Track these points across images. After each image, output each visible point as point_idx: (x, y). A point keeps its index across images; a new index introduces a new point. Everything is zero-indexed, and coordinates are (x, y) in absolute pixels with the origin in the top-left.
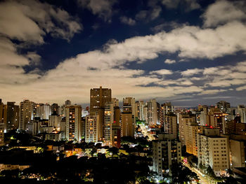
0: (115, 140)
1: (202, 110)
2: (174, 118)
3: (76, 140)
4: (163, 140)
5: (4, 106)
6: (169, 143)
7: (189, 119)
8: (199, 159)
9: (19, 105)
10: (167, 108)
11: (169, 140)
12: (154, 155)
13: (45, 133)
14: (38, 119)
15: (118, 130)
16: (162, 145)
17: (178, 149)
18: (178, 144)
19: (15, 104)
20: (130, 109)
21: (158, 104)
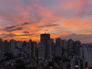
0: (52, 58)
2: (81, 48)
3: (34, 58)
4: (76, 59)
5: (3, 42)
6: (79, 61)
7: (89, 49)
9: (9, 41)
10: (77, 43)
11: (79, 59)
12: (71, 66)
13: (20, 54)
14: (17, 48)
15: (54, 54)
16: (75, 61)
17: (83, 63)
18: (84, 61)
19: (8, 41)
20: (59, 43)
21: (73, 41)
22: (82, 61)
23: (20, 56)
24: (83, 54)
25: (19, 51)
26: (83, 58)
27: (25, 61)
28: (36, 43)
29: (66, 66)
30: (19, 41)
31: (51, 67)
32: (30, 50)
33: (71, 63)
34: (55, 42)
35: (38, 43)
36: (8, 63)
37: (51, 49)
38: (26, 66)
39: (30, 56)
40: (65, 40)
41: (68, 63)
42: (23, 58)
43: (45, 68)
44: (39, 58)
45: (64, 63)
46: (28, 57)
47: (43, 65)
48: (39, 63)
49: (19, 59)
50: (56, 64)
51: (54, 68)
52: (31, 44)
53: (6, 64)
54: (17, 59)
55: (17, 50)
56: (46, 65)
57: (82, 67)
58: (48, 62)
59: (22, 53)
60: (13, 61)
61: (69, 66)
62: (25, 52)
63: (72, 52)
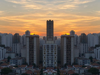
23: (9, 61)
25: (7, 53)
27: (18, 71)
28: (37, 37)
30: (7, 34)
32: (28, 50)
39: (28, 61)
42: (14, 65)
44: (44, 65)
49: (6, 67)
52: (28, 39)
54: (4, 67)
55: (3, 50)
59: (13, 56)
62: (17, 55)
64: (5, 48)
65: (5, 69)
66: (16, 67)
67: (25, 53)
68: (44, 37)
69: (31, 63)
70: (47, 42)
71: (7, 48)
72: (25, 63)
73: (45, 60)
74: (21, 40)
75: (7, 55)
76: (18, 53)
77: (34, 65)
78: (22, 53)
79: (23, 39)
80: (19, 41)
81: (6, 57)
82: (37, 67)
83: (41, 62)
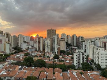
1: (97, 39)
2: (84, 43)
4: (78, 52)
5: (12, 36)
6: (81, 54)
7: (90, 43)
8: (94, 61)
9: (18, 36)
10: (81, 38)
11: (81, 52)
12: (74, 58)
13: (28, 48)
14: (25, 42)
15: (59, 48)
16: (78, 54)
17: (85, 56)
18: (85, 54)
19: (16, 36)
20: (64, 38)
21: (77, 37)
22: (84, 54)
23: (28, 49)
24: (85, 48)
25: (27, 45)
26: (85, 51)
27: (33, 54)
28: (42, 38)
29: (69, 58)
31: (56, 59)
32: (38, 44)
33: (74, 55)
34: (60, 37)
35: (44, 38)
36: (18, 56)
37: (56, 43)
38: (34, 58)
39: (37, 49)
40: (70, 35)
41: (71, 56)
42: (31, 51)
43: (51, 60)
44: (46, 51)
45: (68, 56)
46: (35, 51)
47: (49, 58)
48: (46, 56)
50: (60, 57)
51: (58, 60)
52: (38, 39)
53: (15, 57)
54: (26, 52)
56: (52, 57)
57: (84, 59)
58: (54, 55)
59: (30, 47)
60: (21, 54)
61: (72, 58)
62: (32, 46)
63: (75, 47)
64: (26, 43)
65: (26, 53)
66: (32, 52)
67: (36, 45)
68: (46, 38)
69: (39, 50)
70: (47, 40)
71: (27, 43)
72: (36, 50)
73: (46, 49)
74: (34, 40)
75: (27, 47)
76: (33, 45)
77: (41, 51)
78: (35, 45)
79: (35, 39)
80: (33, 40)
81: (27, 48)
82: (42, 52)
83: (44, 50)
